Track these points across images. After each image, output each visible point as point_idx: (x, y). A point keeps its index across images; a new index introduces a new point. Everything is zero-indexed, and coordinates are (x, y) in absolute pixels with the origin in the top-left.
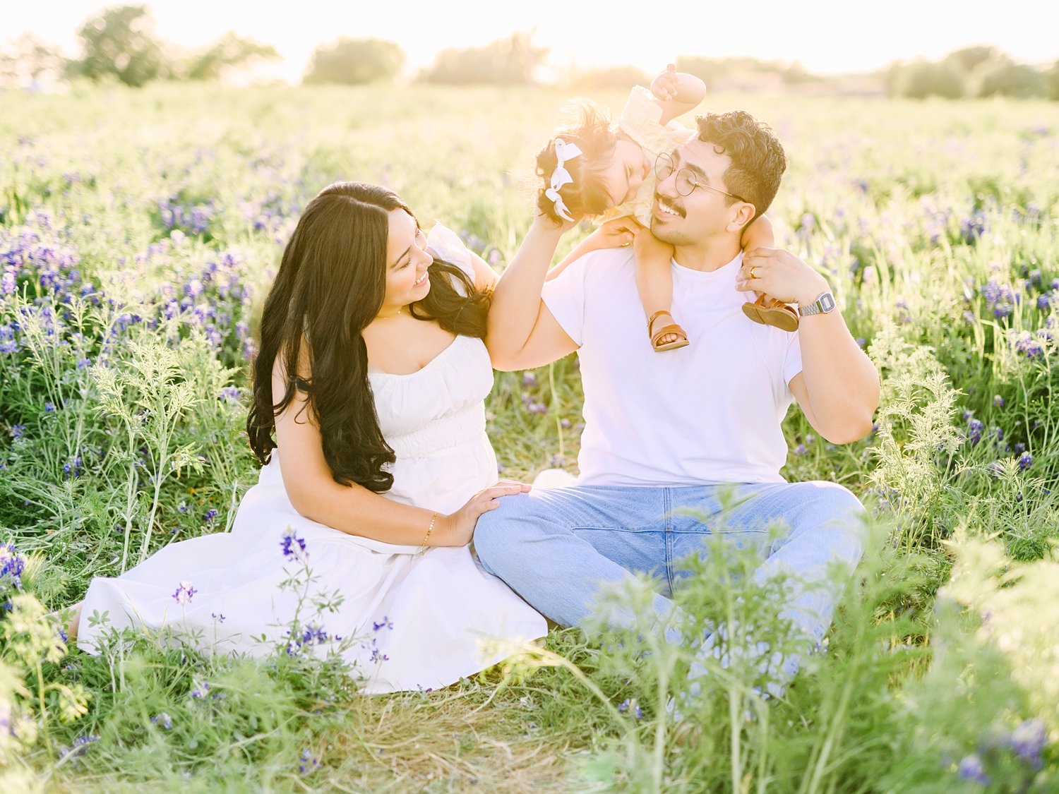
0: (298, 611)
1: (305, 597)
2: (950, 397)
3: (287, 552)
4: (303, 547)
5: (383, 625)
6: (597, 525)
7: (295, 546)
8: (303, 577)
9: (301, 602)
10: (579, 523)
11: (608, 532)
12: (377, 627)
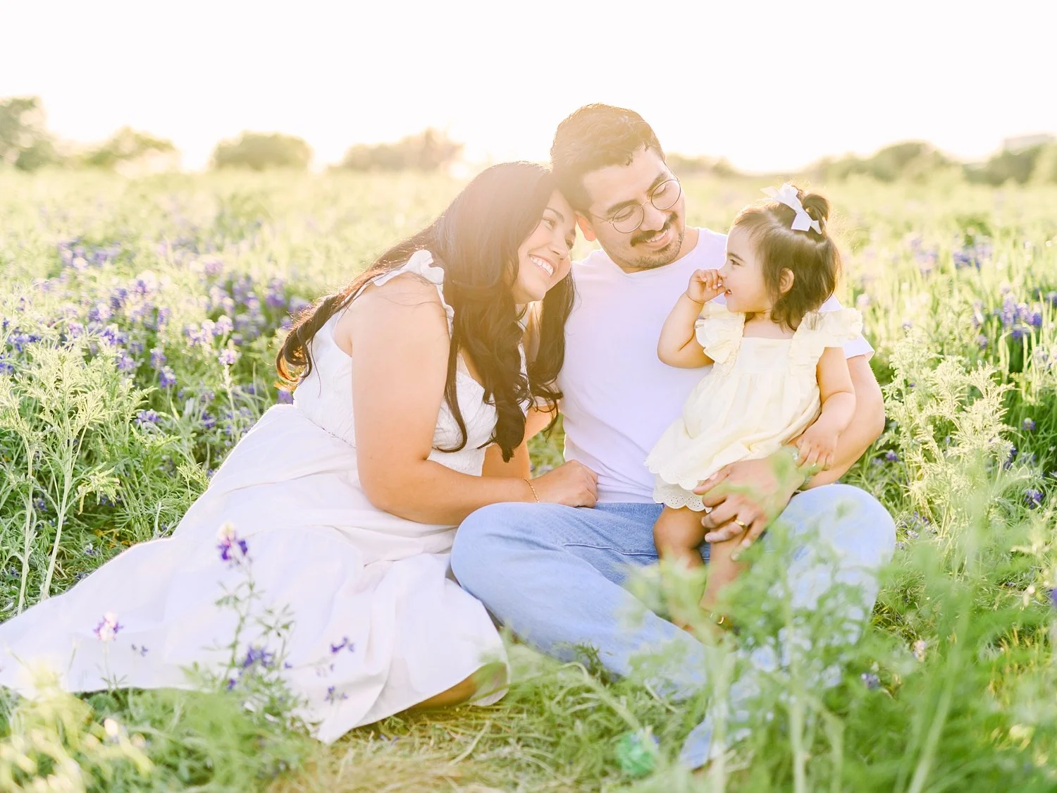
0: (239, 630)
1: (248, 615)
2: (999, 394)
3: (225, 557)
4: (245, 550)
5: (342, 646)
6: (590, 542)
7: (235, 551)
8: (244, 592)
9: (243, 619)
10: (571, 538)
11: (602, 552)
12: (335, 650)
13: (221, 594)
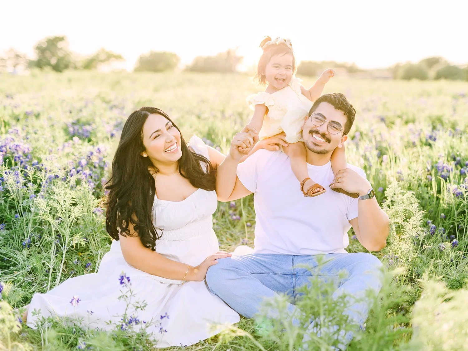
0: (126, 310)
1: (130, 303)
2: (420, 214)
3: (122, 283)
4: (129, 281)
5: (165, 316)
6: (262, 271)
7: (125, 280)
8: (129, 294)
9: (128, 306)
10: (254, 271)
11: (266, 275)
12: (162, 317)
13: (121, 294)
